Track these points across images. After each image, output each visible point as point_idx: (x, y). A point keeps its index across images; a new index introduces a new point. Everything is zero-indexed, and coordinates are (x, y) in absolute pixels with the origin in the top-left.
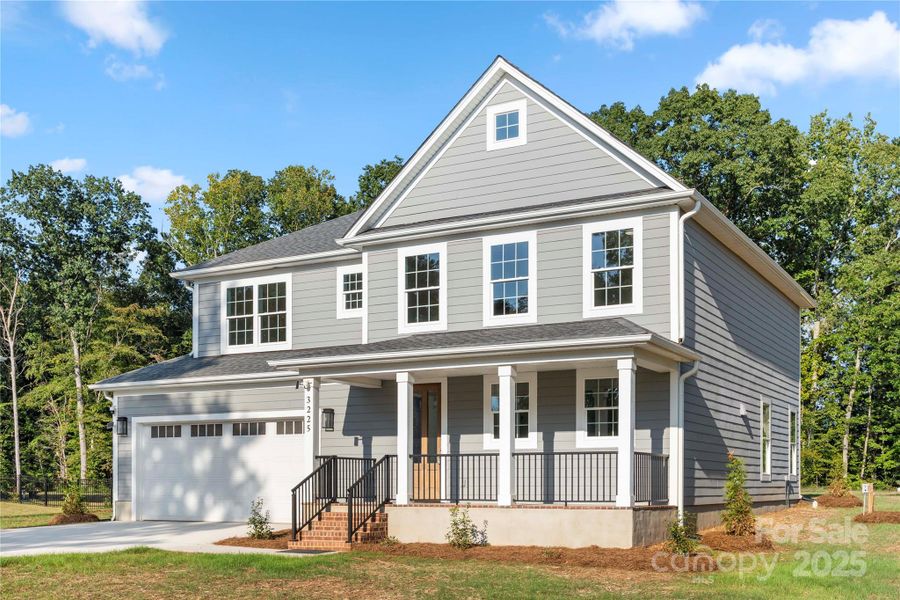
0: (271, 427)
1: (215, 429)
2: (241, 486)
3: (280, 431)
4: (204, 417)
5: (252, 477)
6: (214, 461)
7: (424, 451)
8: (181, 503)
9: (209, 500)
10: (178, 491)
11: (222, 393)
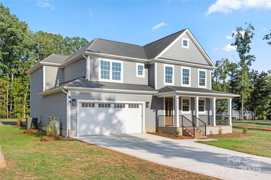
0: (127, 106)
1: (108, 105)
2: (116, 124)
3: (129, 107)
4: (106, 101)
5: (119, 122)
6: (106, 117)
7: (168, 115)
8: (93, 131)
9: (104, 129)
10: (92, 127)
11: (112, 94)
